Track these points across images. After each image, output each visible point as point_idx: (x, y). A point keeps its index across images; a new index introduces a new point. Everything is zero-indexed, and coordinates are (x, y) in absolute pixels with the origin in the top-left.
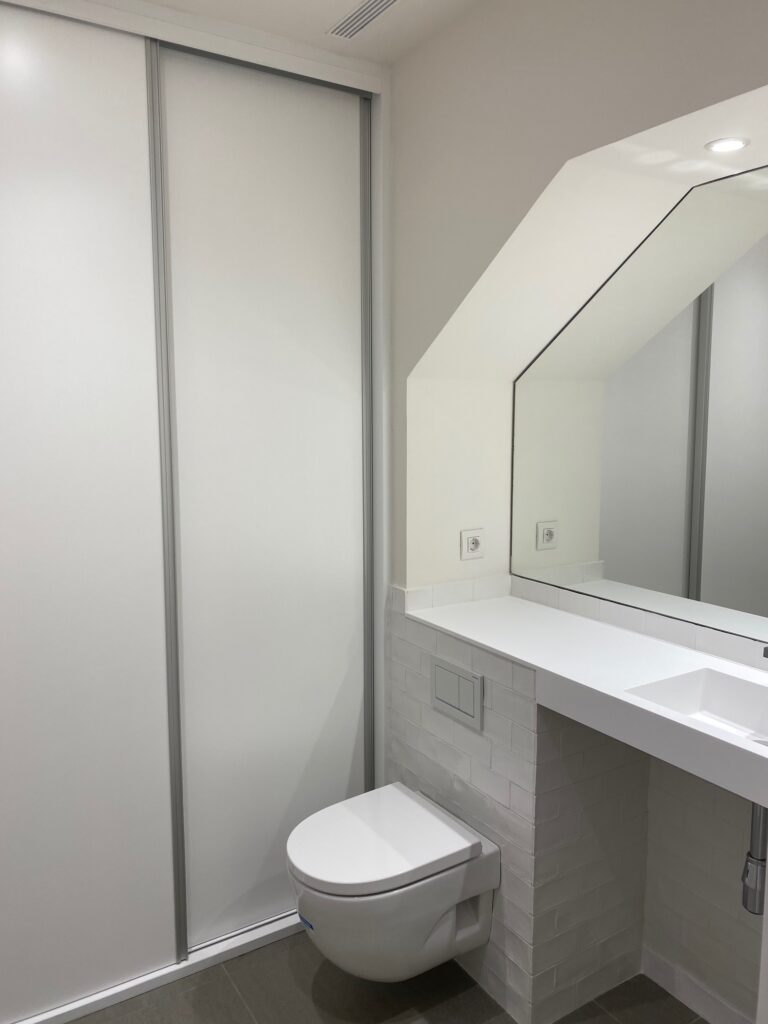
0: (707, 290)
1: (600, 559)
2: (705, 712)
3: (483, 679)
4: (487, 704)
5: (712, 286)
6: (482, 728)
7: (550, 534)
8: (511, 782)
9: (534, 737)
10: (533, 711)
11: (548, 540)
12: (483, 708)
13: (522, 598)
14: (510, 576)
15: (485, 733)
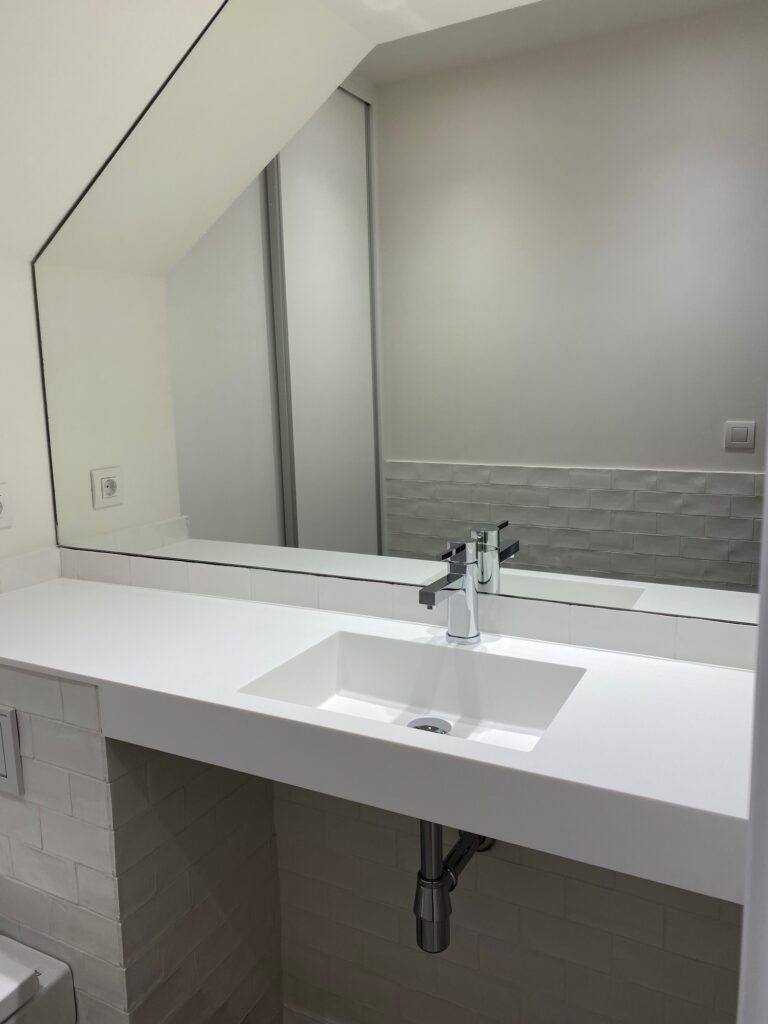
0: (272, 162)
1: (182, 514)
2: (343, 692)
3: (15, 715)
4: (26, 751)
5: (277, 156)
6: (22, 790)
7: (112, 485)
8: (76, 864)
9: (105, 789)
10: (100, 748)
11: (109, 494)
12: (20, 760)
13: (79, 578)
14: (58, 550)
15: (28, 797)
